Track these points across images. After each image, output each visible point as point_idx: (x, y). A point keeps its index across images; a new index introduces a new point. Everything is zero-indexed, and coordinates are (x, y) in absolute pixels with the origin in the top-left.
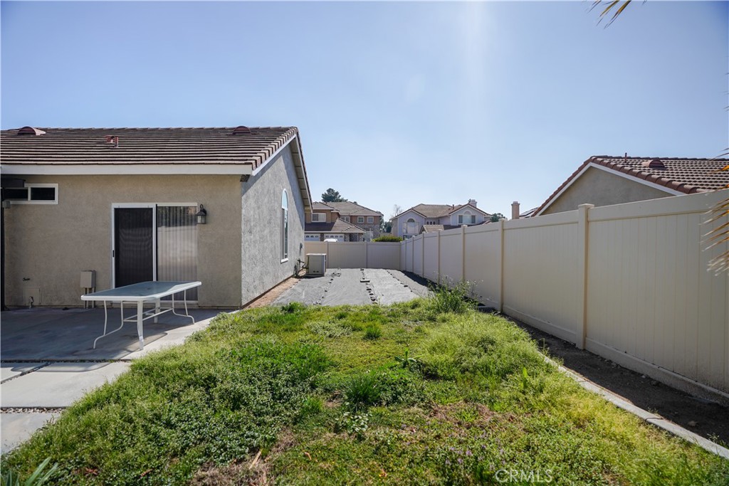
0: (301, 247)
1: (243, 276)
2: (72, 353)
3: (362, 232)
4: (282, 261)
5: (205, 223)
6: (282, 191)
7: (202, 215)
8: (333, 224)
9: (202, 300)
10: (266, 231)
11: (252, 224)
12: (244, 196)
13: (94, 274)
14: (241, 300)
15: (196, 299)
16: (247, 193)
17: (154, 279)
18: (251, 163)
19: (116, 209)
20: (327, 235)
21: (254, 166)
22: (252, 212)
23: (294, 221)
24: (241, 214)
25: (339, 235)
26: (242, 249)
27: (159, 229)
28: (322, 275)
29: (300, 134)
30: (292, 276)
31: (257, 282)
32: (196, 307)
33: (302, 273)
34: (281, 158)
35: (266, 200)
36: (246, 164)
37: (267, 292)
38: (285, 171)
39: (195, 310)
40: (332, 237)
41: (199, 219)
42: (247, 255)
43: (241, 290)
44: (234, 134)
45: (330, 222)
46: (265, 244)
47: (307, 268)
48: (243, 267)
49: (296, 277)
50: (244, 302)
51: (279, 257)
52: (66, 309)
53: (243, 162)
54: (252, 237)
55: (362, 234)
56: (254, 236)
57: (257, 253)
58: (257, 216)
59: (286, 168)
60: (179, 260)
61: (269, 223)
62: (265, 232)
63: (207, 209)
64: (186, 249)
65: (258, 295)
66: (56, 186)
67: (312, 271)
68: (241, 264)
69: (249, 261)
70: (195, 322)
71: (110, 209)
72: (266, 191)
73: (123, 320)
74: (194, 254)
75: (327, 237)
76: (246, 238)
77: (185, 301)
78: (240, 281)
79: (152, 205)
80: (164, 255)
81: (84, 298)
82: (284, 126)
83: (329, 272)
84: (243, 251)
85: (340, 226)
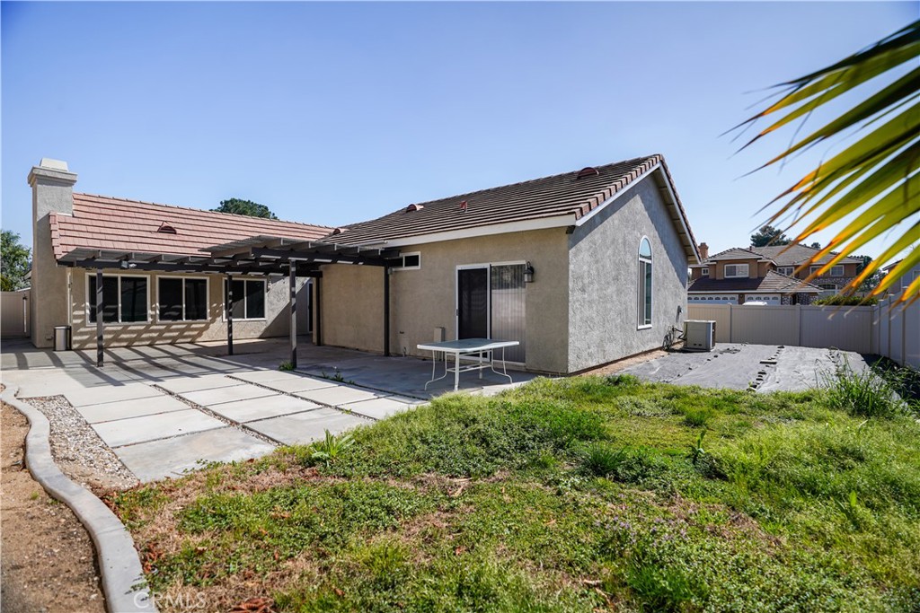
0: (679, 310)
1: (570, 340)
2: (410, 391)
3: (817, 291)
4: (640, 327)
5: (532, 282)
6: (639, 239)
7: (528, 274)
8: (760, 279)
9: (530, 362)
10: (611, 290)
11: (586, 281)
12: (573, 249)
13: (444, 330)
14: (567, 366)
15: (524, 362)
16: (578, 246)
17: (488, 338)
18: (574, 213)
19: (459, 271)
20: (749, 296)
21: (579, 214)
22: (585, 268)
23: (665, 276)
24: (568, 271)
25: (771, 296)
26: (570, 308)
27: (493, 291)
28: (707, 350)
29: (666, 162)
30: (661, 349)
31: (593, 350)
32: (523, 369)
33: (678, 347)
34: (638, 198)
35: (609, 252)
36: (569, 214)
37: (612, 363)
38: (646, 213)
39: (521, 372)
40: (759, 299)
41: (526, 278)
42: (578, 317)
43: (567, 355)
44: (579, 178)
45: (756, 277)
46: (609, 306)
47: (685, 339)
48: (571, 330)
49: (666, 350)
50: (571, 369)
51: (634, 321)
52: (424, 360)
53: (566, 212)
54: (586, 296)
55: (816, 294)
56: (589, 295)
57: (594, 315)
58: (594, 272)
59: (647, 209)
60: (510, 320)
61: (616, 279)
62: (609, 291)
63: (534, 267)
64: (517, 309)
65: (594, 364)
66: (418, 253)
67: (693, 343)
68: (567, 327)
69: (581, 324)
70: (513, 382)
71: (454, 270)
72: (608, 241)
73: (447, 370)
74: (524, 314)
75: (751, 299)
76: (575, 296)
77: (504, 362)
78: (567, 345)
79: (486, 265)
80: (497, 315)
81: (419, 347)
82: (642, 156)
83: (719, 346)
84: (571, 312)
85: (772, 282)
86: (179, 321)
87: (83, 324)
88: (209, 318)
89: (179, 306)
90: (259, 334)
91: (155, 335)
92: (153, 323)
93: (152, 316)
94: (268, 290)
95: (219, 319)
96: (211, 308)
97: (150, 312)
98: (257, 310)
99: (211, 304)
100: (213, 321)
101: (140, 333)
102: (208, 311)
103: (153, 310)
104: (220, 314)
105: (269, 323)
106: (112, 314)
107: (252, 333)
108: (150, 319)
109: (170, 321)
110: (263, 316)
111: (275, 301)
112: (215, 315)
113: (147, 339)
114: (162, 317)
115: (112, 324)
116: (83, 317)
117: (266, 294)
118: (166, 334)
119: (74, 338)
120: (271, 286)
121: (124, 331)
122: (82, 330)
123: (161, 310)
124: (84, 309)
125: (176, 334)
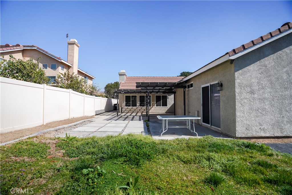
14: (236, 133)
15: (220, 128)
19: (202, 88)
66: (192, 82)
86: (144, 107)
87: (124, 107)
88: (151, 106)
89: (144, 103)
90: (165, 111)
91: (138, 110)
92: (138, 107)
93: (138, 105)
94: (168, 98)
95: (154, 106)
96: (152, 103)
97: (137, 104)
98: (165, 104)
99: (152, 102)
100: (152, 107)
101: (135, 109)
102: (151, 104)
103: (138, 104)
104: (154, 105)
105: (169, 108)
106: (129, 105)
107: (163, 111)
108: (137, 106)
109: (142, 107)
110: (167, 106)
111: (170, 102)
112: (153, 105)
113: (137, 111)
114: (140, 106)
115: (130, 107)
116: (124, 105)
117: (168, 99)
118: (141, 110)
119: (123, 110)
120: (169, 97)
121: (132, 109)
122: (124, 108)
123: (140, 104)
124: (124, 103)
125: (143, 110)
